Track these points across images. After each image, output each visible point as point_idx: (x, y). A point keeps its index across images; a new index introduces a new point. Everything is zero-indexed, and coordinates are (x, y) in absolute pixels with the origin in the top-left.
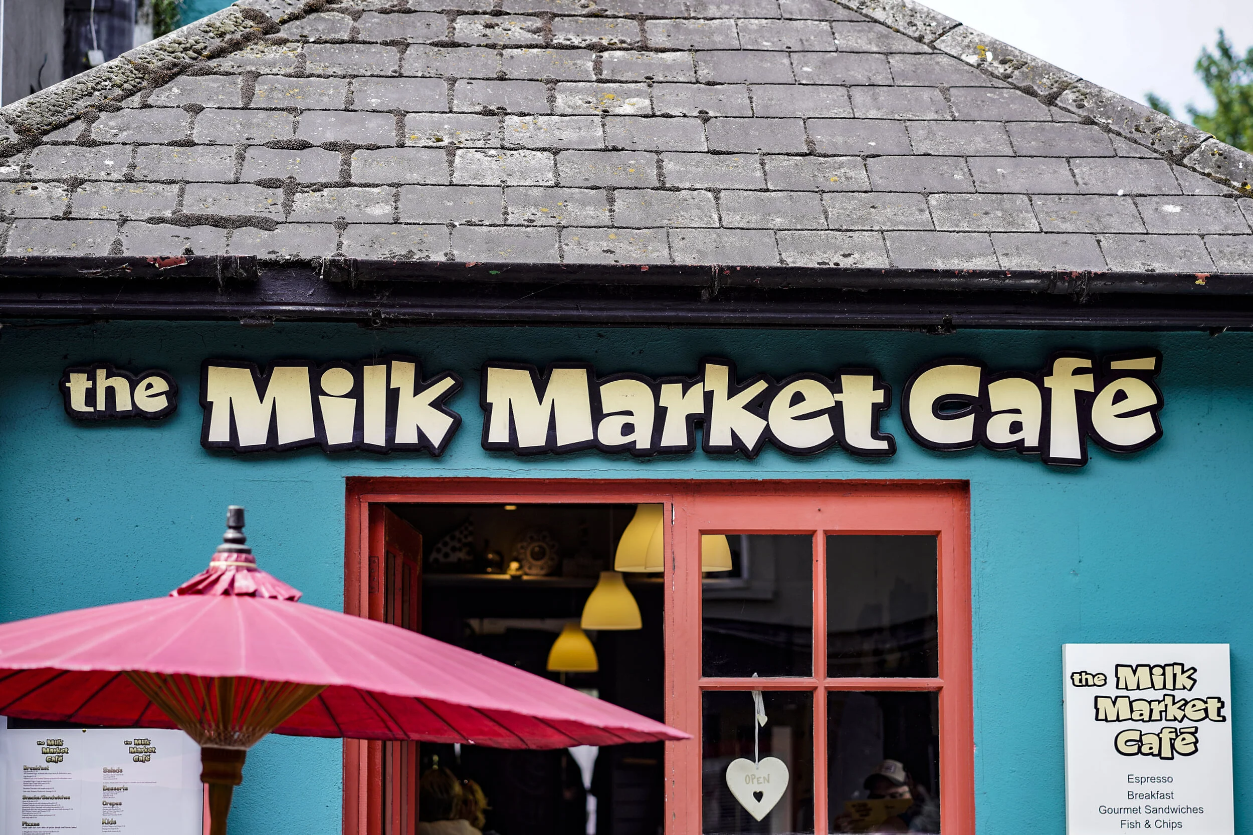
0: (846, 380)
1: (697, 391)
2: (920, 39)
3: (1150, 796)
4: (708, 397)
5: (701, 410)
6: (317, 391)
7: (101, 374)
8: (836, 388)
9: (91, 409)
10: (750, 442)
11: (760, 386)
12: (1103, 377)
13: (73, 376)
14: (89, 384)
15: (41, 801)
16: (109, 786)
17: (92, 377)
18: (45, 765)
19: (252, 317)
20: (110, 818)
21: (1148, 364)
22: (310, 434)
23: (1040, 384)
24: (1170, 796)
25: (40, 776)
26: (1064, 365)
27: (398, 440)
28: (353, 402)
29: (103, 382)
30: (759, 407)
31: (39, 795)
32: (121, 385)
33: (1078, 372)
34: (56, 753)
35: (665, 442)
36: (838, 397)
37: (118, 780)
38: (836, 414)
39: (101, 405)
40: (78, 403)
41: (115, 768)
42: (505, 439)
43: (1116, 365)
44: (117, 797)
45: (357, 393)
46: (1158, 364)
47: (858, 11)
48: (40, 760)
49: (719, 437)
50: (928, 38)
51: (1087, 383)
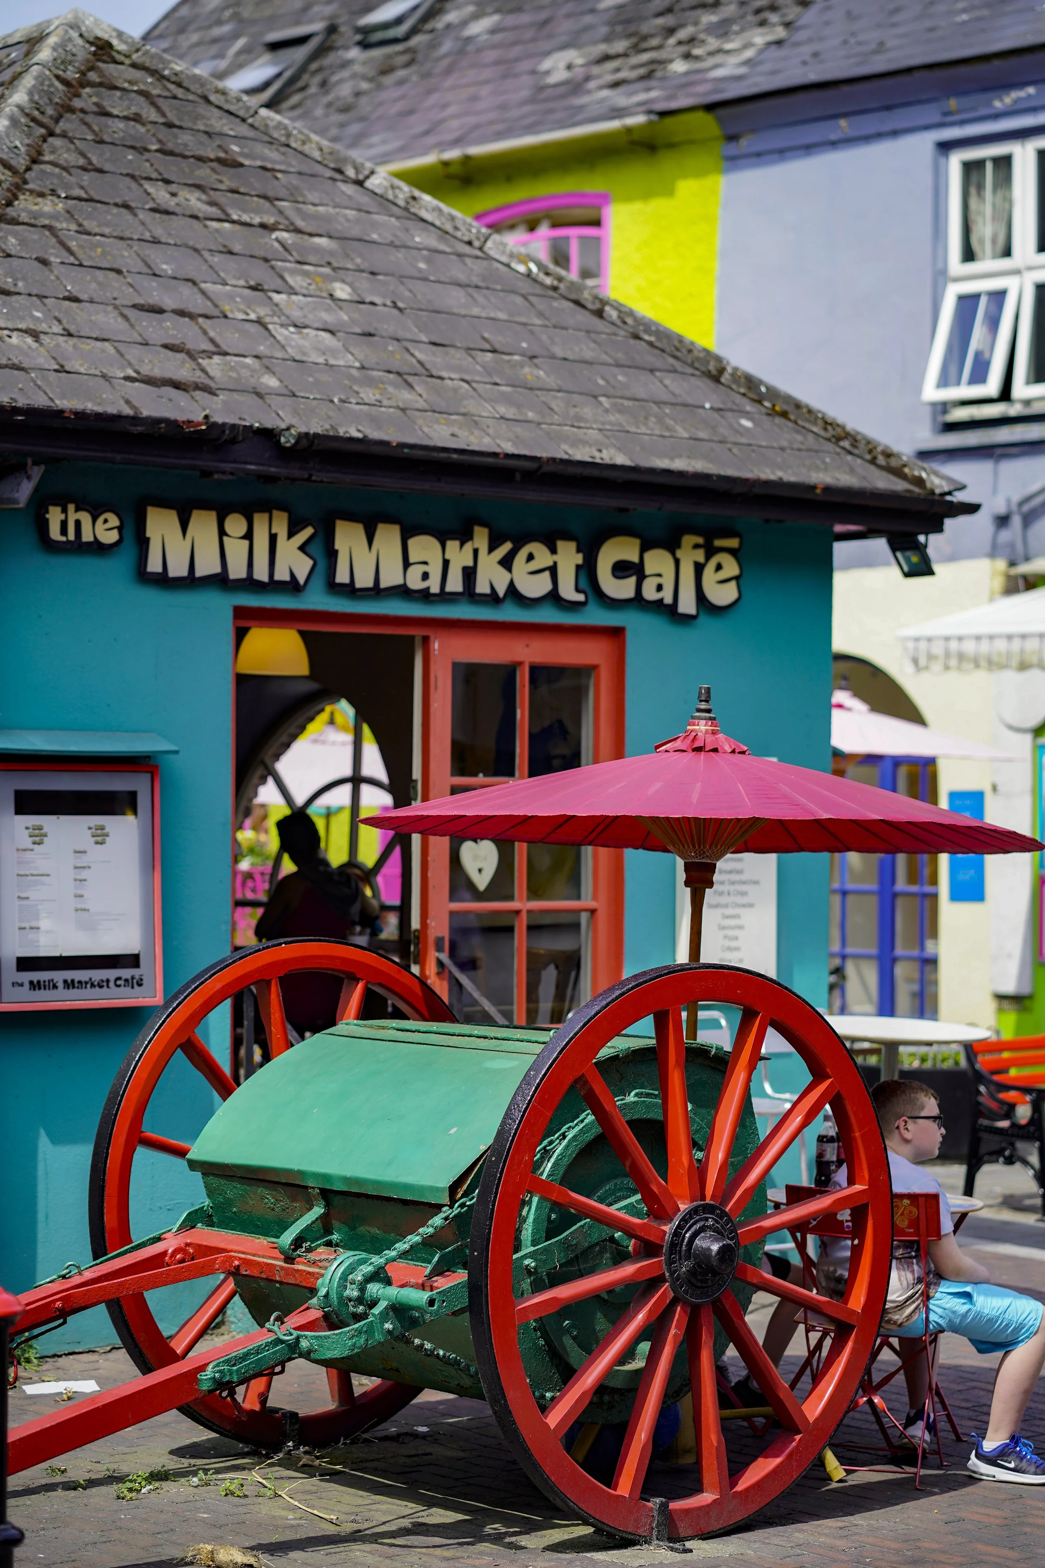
0: (561, 545)
1: (469, 547)
2: (470, 243)
3: (731, 872)
4: (476, 552)
5: (470, 563)
6: (222, 533)
7: (71, 507)
8: (554, 551)
9: (64, 539)
10: (501, 592)
11: (507, 547)
12: (710, 552)
13: (51, 509)
14: (63, 517)
15: (30, 878)
16: (79, 865)
17: (65, 511)
18: (31, 846)
19: (224, 473)
20: (79, 892)
21: (734, 543)
22: (218, 569)
23: (673, 554)
24: (739, 872)
25: (28, 855)
26: (689, 540)
27: (277, 577)
28: (246, 543)
29: (73, 516)
30: (507, 563)
31: (28, 872)
32: (85, 518)
33: (696, 546)
34: (38, 836)
35: (449, 588)
36: (555, 558)
37: (83, 861)
38: (553, 570)
39: (71, 536)
40: (55, 533)
41: (82, 850)
42: (347, 580)
43: (718, 543)
44: (84, 874)
45: (249, 536)
46: (741, 543)
47: (406, 209)
48: (27, 842)
49: (482, 587)
50: (477, 244)
51: (700, 556)
